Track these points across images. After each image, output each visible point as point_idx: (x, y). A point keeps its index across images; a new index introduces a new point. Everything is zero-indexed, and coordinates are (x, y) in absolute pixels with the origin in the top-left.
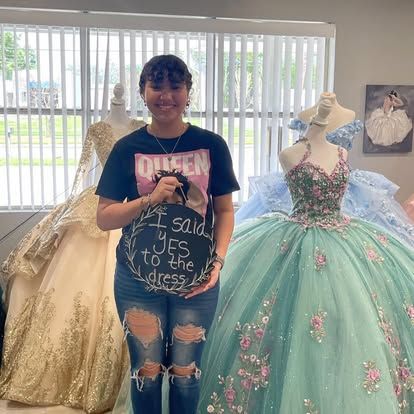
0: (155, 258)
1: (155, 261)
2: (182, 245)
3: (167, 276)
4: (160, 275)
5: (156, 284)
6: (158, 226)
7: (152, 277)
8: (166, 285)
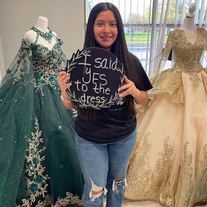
0: (84, 86)
1: (85, 88)
2: (102, 77)
3: (93, 98)
4: (88, 97)
5: (86, 103)
6: (85, 64)
7: (83, 98)
8: (92, 103)
